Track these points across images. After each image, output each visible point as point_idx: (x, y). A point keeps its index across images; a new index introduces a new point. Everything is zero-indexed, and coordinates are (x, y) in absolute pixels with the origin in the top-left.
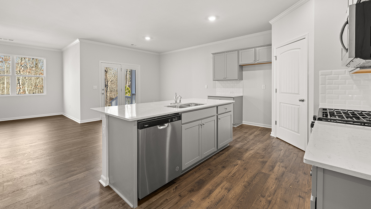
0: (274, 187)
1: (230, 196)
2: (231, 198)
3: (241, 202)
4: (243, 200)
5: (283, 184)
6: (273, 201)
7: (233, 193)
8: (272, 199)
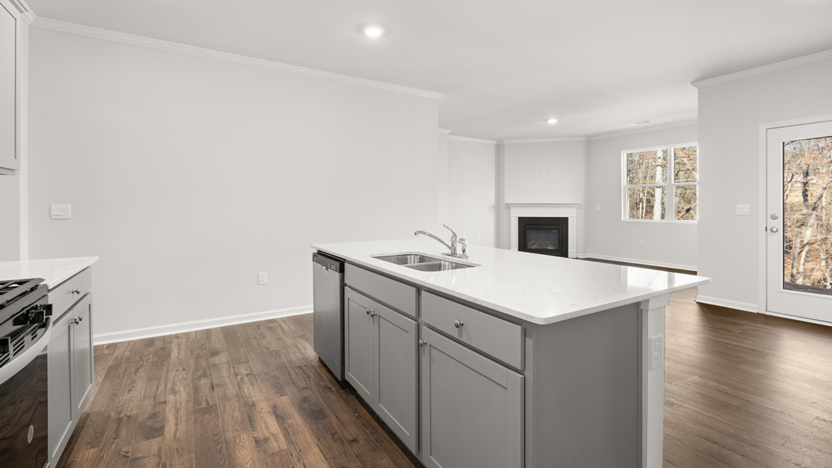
0: (246, 391)
1: (245, 436)
2: (239, 436)
3: (218, 444)
4: (218, 448)
5: (237, 403)
6: (232, 377)
7: (247, 443)
8: (237, 379)
